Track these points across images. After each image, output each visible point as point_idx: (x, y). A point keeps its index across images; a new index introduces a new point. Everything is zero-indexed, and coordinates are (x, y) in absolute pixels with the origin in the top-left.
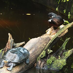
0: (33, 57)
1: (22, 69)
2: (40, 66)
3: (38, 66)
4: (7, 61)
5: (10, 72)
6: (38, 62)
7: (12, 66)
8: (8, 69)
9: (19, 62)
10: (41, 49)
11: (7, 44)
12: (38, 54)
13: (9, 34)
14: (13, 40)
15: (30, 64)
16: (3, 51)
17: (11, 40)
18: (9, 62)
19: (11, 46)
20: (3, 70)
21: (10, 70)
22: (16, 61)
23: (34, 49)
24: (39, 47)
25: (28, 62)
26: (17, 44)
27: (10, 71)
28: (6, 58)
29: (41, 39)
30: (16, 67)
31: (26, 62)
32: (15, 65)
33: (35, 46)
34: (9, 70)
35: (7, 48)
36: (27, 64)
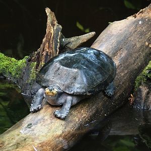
0: (124, 77)
1: (97, 111)
2: (145, 102)
3: (140, 103)
4: (55, 91)
5: (63, 122)
6: (140, 90)
7: (68, 106)
8: (56, 113)
9: (89, 92)
10: (143, 50)
11: (44, 40)
12: (136, 67)
13: (48, 11)
14: (60, 27)
15: (116, 97)
16: (29, 60)
17: (55, 28)
18: (60, 94)
19: (56, 45)
20: (43, 119)
21: (63, 117)
22: (79, 90)
23: (124, 54)
24: (138, 45)
25: (110, 92)
26: (73, 39)
27: (64, 119)
28: (48, 81)
29: (140, 23)
30: (79, 108)
31: (105, 93)
32: (75, 101)
33: (125, 43)
34: (59, 118)
35: (44, 53)
36: (110, 97)
